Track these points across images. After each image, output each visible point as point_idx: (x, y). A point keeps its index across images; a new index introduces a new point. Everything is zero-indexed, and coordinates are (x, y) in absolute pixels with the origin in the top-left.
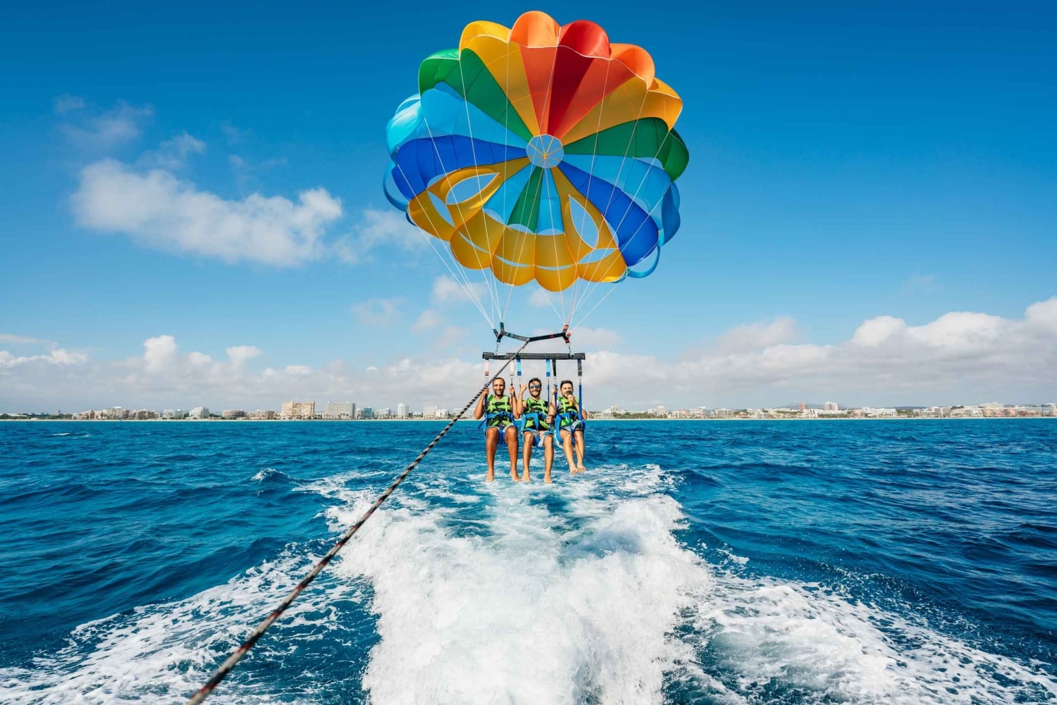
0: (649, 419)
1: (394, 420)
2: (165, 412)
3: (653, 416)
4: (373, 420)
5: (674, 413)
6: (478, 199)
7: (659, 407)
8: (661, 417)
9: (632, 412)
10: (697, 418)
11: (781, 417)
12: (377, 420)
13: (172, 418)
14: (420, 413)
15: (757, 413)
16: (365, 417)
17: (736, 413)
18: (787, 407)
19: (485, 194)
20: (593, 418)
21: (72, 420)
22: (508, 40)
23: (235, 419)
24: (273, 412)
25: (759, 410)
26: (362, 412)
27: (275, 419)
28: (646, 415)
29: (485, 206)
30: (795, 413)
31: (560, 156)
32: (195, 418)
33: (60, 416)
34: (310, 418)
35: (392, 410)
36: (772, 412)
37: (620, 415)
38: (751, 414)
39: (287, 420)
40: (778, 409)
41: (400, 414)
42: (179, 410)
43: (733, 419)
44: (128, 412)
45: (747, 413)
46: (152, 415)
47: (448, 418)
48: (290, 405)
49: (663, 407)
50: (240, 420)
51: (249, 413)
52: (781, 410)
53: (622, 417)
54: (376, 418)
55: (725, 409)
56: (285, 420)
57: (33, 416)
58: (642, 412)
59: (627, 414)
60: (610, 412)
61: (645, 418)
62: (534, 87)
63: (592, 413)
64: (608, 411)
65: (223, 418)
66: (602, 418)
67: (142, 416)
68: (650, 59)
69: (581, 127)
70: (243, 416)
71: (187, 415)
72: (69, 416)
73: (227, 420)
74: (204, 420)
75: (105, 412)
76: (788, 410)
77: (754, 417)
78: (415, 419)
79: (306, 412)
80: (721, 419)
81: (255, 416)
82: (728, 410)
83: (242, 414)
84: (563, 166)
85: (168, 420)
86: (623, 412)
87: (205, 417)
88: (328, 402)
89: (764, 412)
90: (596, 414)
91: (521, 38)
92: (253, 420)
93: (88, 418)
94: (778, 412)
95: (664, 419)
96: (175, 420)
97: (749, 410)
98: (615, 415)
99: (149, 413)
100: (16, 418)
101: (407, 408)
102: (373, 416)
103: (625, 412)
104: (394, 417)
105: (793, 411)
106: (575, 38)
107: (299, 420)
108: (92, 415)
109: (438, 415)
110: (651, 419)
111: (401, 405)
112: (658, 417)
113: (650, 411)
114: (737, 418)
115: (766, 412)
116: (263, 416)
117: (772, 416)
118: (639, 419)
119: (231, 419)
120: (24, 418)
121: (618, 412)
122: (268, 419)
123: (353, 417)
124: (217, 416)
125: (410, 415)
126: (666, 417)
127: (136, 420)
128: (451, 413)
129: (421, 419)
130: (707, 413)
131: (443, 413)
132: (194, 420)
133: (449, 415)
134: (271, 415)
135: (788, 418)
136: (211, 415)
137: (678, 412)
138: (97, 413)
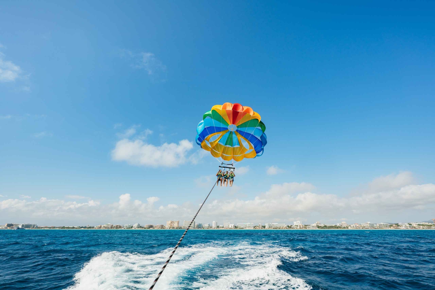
0: (338, 229)
1: (211, 229)
2: (125, 226)
3: (340, 228)
4: (202, 229)
5: (352, 226)
6: (217, 140)
7: (343, 222)
8: (345, 228)
9: (328, 225)
10: (366, 228)
11: (421, 228)
12: (204, 229)
13: (127, 228)
14: (222, 226)
15: (404, 226)
16: (199, 228)
17: (391, 226)
18: (425, 222)
19: (218, 139)
20: (306, 228)
21: (94, 229)
22: (221, 108)
23: (149, 228)
24: (163, 226)
25: (406, 224)
26: (198, 225)
27: (164, 228)
28: (336, 227)
29: (219, 142)
30: (431, 225)
31: (236, 129)
32: (135, 228)
33: (90, 227)
34: (177, 228)
35: (210, 224)
36: (414, 225)
37: (321, 227)
38: (400, 226)
39: (168, 229)
40: (419, 223)
41: (214, 227)
42: (130, 225)
43: (389, 229)
44: (112, 225)
45: (398, 226)
46: (120, 227)
47: (235, 228)
48: (170, 222)
49: (345, 222)
50: (151, 229)
51: (154, 225)
52: (421, 224)
53: (322, 228)
54: (204, 228)
55: (383, 224)
56: (167, 229)
57: (82, 227)
58: (333, 225)
59: (325, 226)
60: (316, 225)
61: (335, 228)
62: (228, 115)
63: (306, 226)
64: (315, 225)
65: (145, 228)
66: (311, 229)
67: (117, 227)
68: (252, 110)
69: (240, 122)
70: (152, 227)
71: (132, 227)
72: (93, 227)
73: (146, 229)
74: (138, 229)
75: (105, 225)
76: (427, 224)
77: (403, 228)
78: (220, 229)
79: (176, 225)
80: (381, 229)
81: (156, 227)
82: (385, 224)
83: (151, 226)
84: (237, 131)
85: (126, 229)
86: (322, 225)
87: (138, 228)
88: (184, 221)
89: (410, 225)
90: (308, 226)
91: (224, 108)
92: (156, 229)
93: (99, 228)
94: (419, 225)
95: (346, 229)
96: (128, 229)
97: (400, 224)
98: (318, 227)
99: (120, 226)
100: (77, 228)
101: (217, 223)
102: (202, 227)
103: (324, 225)
104: (211, 228)
105: (430, 224)
106: (235, 107)
107: (173, 229)
108: (101, 227)
109: (230, 227)
110: (339, 229)
111: (214, 222)
112: (343, 228)
113: (338, 225)
114: (392, 229)
115: (411, 225)
116: (160, 227)
117: (415, 227)
118: (332, 229)
119: (148, 228)
120: (79, 228)
121: (320, 225)
122: (161, 228)
123: (194, 228)
124: (142, 227)
125: (218, 227)
126: (348, 228)
127: (115, 229)
128: (236, 226)
129: (223, 229)
130: (372, 225)
131: (233, 226)
132: (135, 229)
133: (235, 227)
134: (162, 226)
135: (426, 228)
136: (141, 227)
137: (354, 225)
138: (102, 226)
